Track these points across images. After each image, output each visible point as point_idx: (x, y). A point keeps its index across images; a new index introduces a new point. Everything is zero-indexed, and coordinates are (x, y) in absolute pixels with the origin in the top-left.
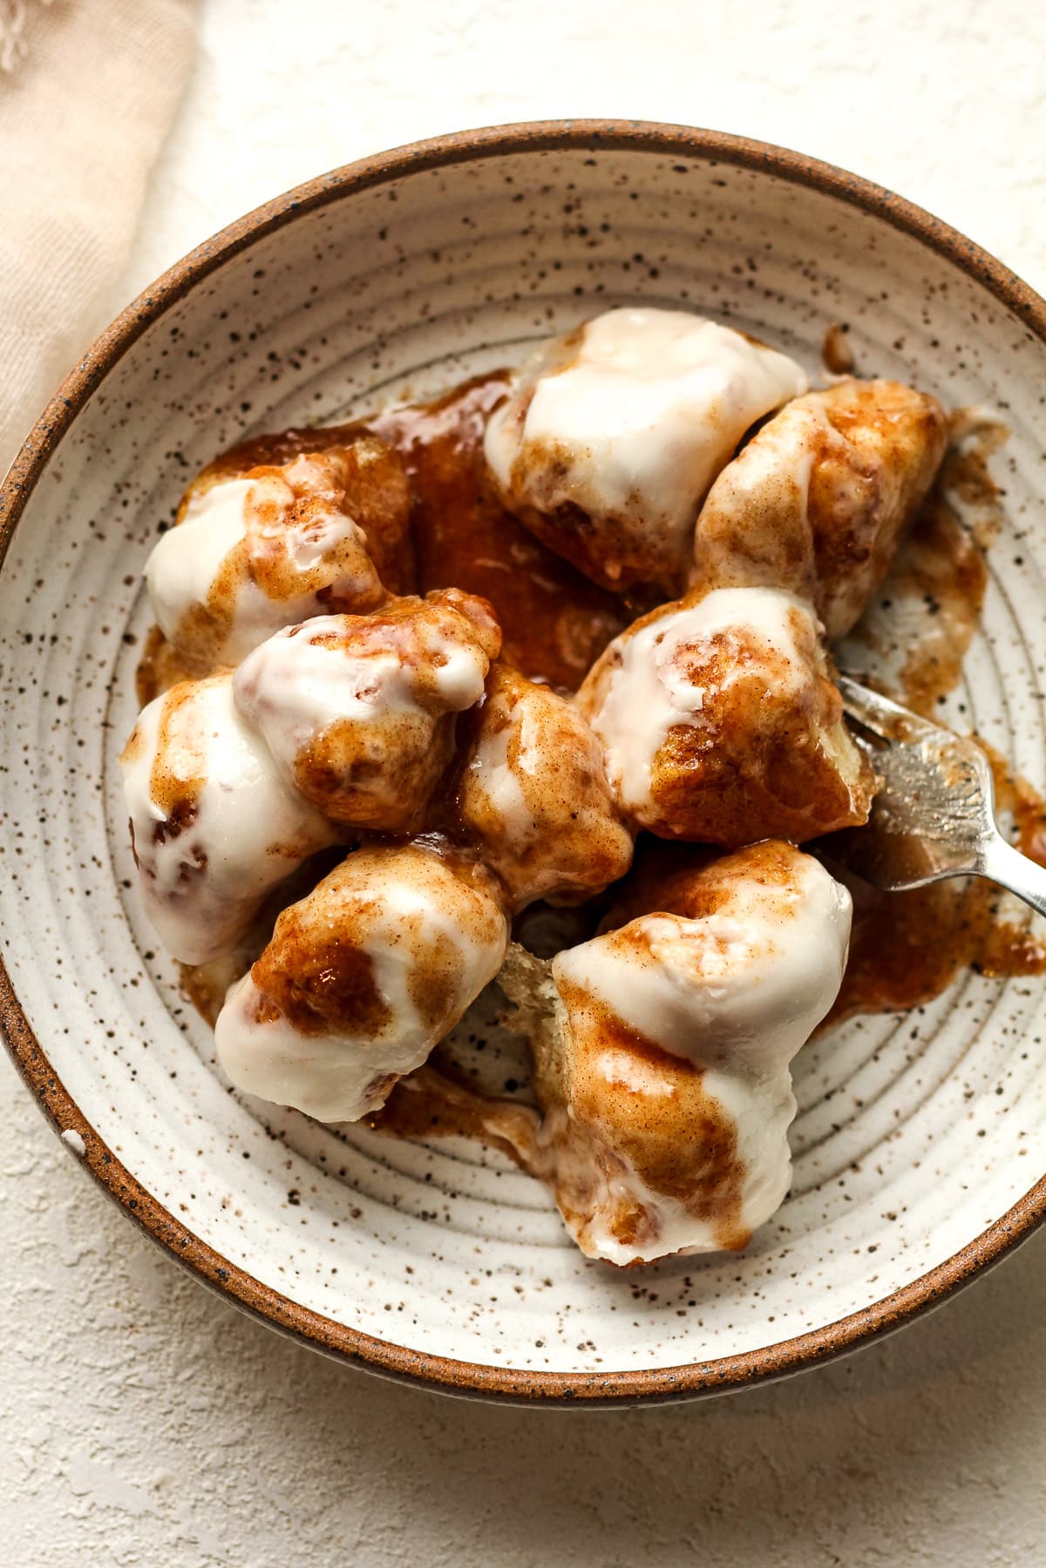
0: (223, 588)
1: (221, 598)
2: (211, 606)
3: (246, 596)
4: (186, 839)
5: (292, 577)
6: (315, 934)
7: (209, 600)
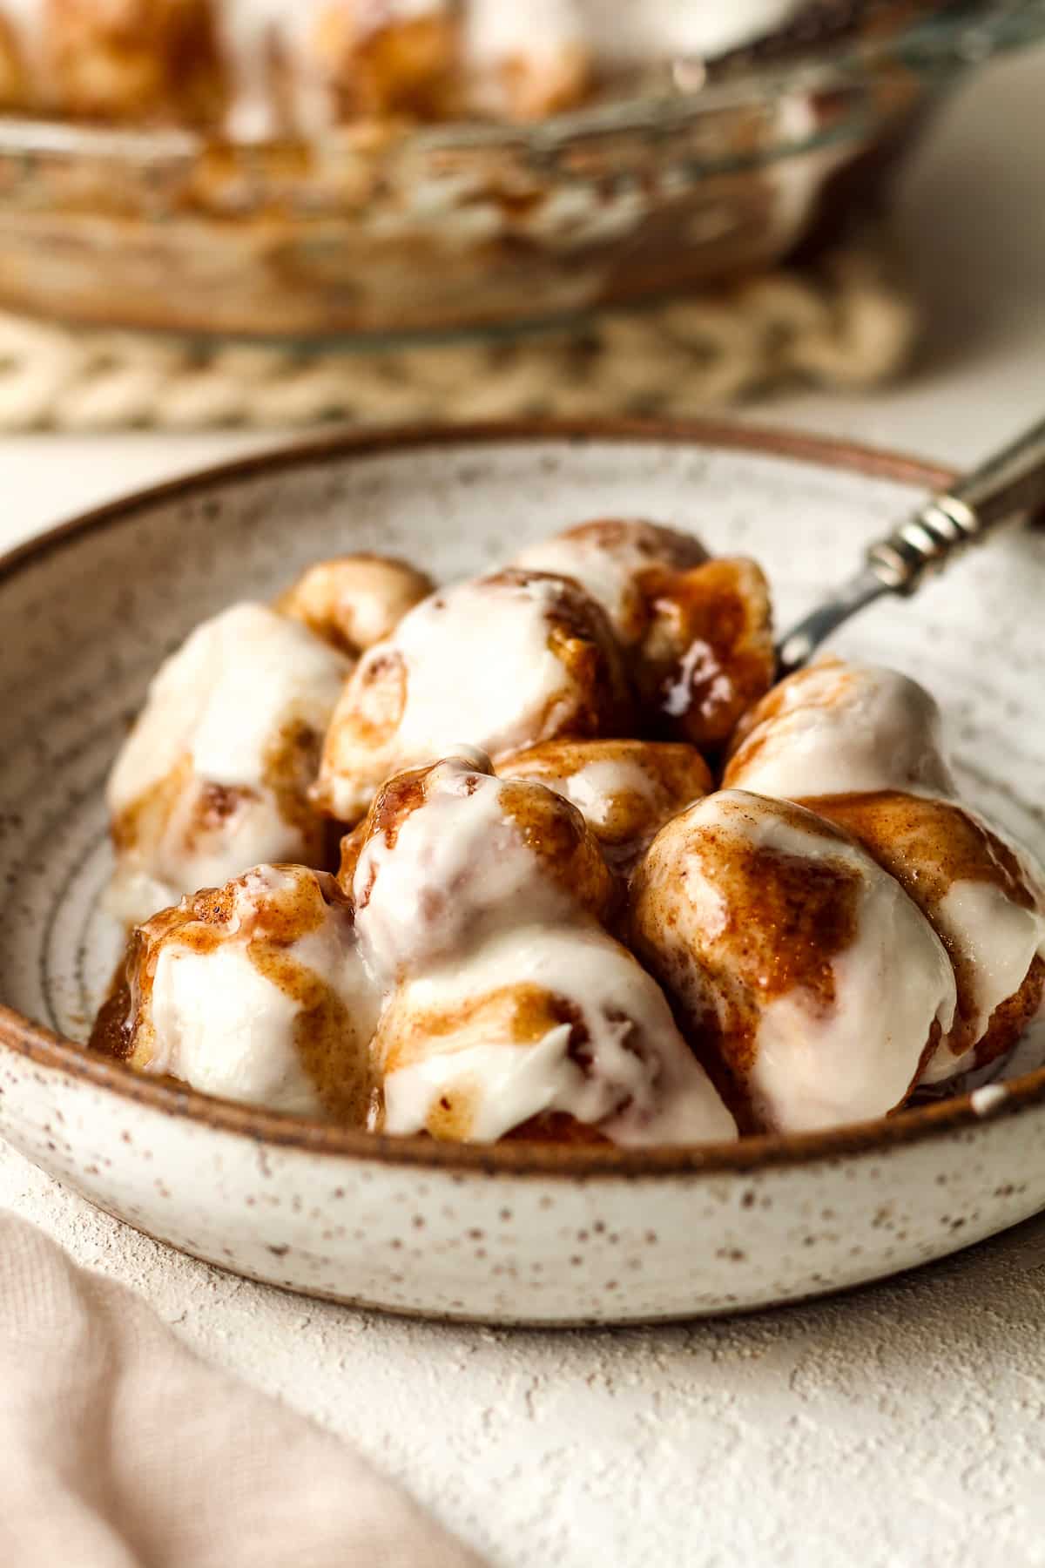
0: (287, 978)
1: (299, 982)
2: (305, 1001)
3: (306, 955)
4: (596, 1024)
5: (299, 895)
6: (735, 886)
7: (296, 998)
